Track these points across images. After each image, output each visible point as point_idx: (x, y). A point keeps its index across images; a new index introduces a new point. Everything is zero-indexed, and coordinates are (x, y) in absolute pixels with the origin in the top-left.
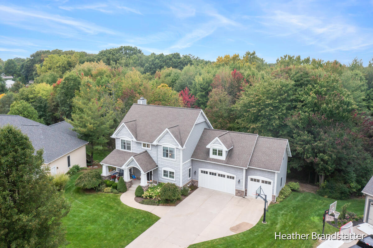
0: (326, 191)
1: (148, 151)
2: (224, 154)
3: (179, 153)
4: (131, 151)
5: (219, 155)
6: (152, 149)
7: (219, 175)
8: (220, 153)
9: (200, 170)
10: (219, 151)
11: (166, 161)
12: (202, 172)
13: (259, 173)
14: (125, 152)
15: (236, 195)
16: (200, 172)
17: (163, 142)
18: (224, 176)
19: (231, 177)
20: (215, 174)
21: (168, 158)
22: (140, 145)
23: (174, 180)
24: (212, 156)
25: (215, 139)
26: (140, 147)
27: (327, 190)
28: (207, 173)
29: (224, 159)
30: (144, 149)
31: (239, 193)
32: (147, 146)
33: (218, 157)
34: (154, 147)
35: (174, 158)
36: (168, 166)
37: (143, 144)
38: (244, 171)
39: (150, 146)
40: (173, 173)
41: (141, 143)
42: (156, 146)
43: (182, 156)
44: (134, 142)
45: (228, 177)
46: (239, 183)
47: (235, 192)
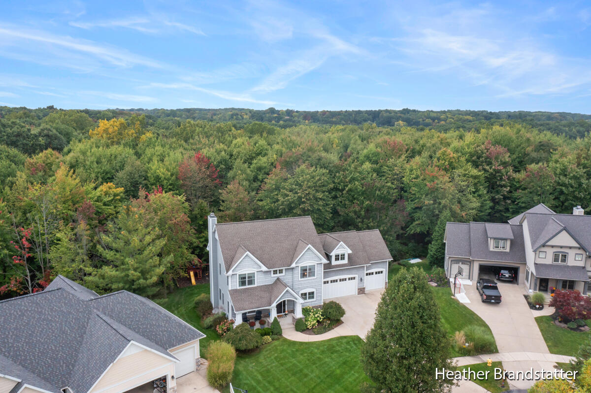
1: (280, 278)
2: (346, 257)
3: (321, 269)
4: (255, 285)
5: (341, 259)
6: (287, 273)
7: (340, 280)
8: (343, 257)
10: (341, 255)
11: (305, 282)
13: (374, 266)
15: (358, 294)
17: (303, 261)
18: (346, 280)
19: (352, 279)
20: (337, 281)
21: (307, 278)
22: (270, 273)
23: (314, 300)
24: (334, 262)
25: (340, 243)
26: (270, 275)
29: (347, 262)
30: (274, 277)
31: (362, 291)
32: (278, 272)
33: (340, 262)
34: (289, 271)
35: (314, 275)
36: (307, 287)
37: (274, 271)
38: (365, 268)
39: (284, 271)
40: (313, 293)
41: (271, 271)
42: (293, 268)
43: (323, 271)
44: (260, 273)
45: (349, 279)
46: (361, 281)
47: (357, 291)
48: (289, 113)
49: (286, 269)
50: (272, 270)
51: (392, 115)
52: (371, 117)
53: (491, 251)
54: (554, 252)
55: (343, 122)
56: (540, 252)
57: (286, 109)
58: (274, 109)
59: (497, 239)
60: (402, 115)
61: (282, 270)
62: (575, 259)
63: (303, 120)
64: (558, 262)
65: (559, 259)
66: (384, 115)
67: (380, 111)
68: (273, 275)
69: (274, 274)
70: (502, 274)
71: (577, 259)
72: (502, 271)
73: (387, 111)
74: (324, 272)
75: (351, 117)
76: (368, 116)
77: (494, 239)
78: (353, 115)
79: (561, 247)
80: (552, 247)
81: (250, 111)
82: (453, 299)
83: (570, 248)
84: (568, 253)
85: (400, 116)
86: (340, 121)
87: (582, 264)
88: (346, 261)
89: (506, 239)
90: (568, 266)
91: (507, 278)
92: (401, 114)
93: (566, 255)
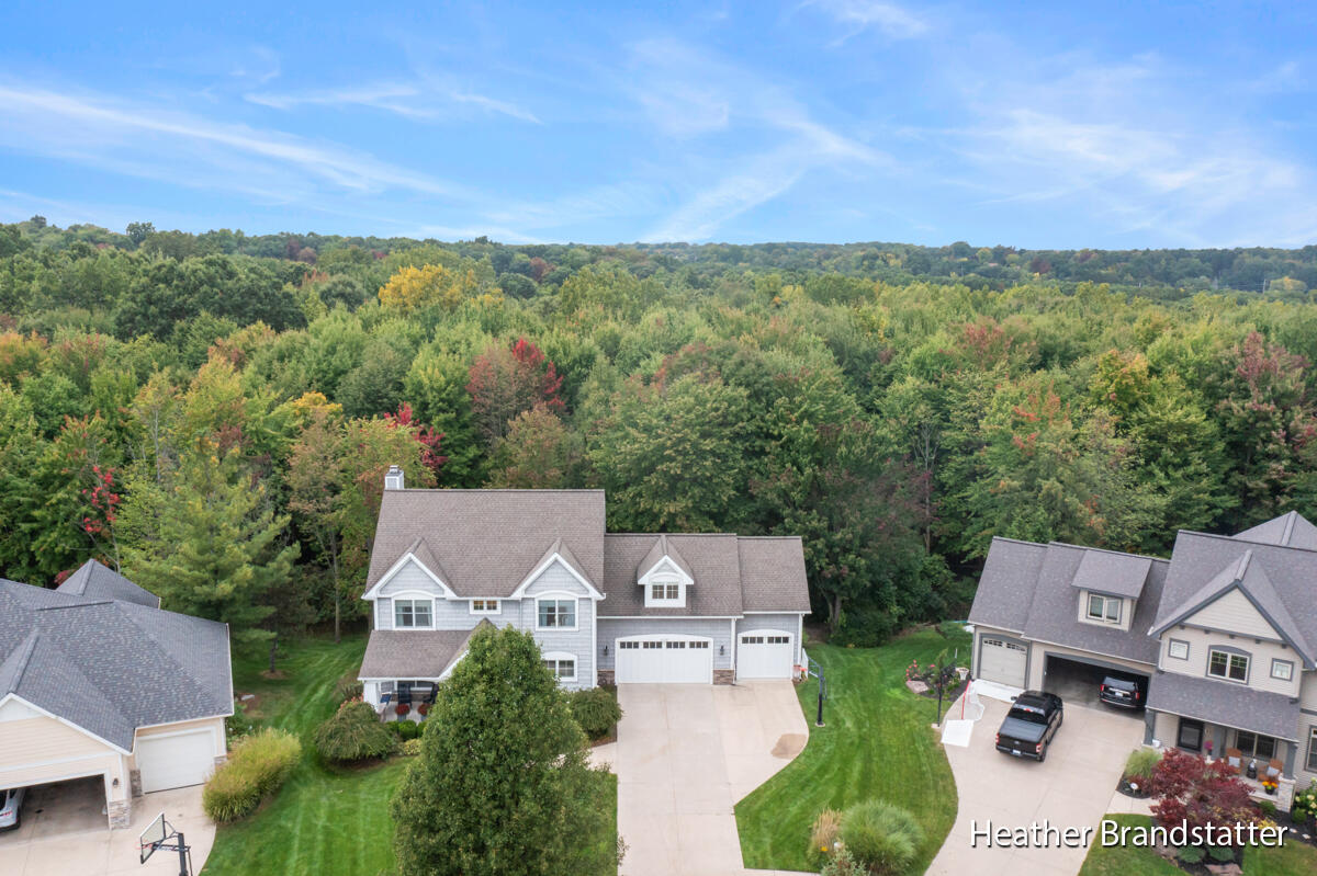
0: (850, 633)
1: (490, 619)
2: (682, 592)
3: (588, 611)
4: (434, 628)
5: (669, 596)
6: (505, 611)
7: (669, 645)
8: (673, 592)
9: (618, 641)
10: (669, 587)
11: (550, 636)
12: (623, 645)
13: (762, 622)
14: (413, 633)
15: (715, 684)
16: (617, 646)
17: (542, 588)
18: (682, 645)
19: (699, 645)
20: (659, 645)
21: (556, 628)
22: (463, 606)
23: (575, 679)
24: (650, 602)
25: (663, 560)
26: (465, 611)
27: (852, 631)
28: (636, 645)
29: (684, 606)
30: (476, 616)
31: (725, 677)
32: (485, 606)
33: (665, 603)
34: (510, 606)
35: (573, 624)
36: (556, 647)
37: (476, 602)
38: (733, 624)
39: (499, 605)
40: (571, 663)
41: (467, 601)
42: (516, 602)
43: (594, 617)
44: (441, 602)
45: (692, 645)
46: (722, 654)
47: (712, 677)
48: (1000, 254)
49: (503, 601)
50: (472, 599)
51: (1270, 261)
52: (1208, 266)
53: (1081, 624)
54: (1211, 647)
55: (1129, 278)
56: (1171, 640)
57: (995, 245)
58: (968, 246)
59: (1096, 595)
60: (1298, 263)
61: (495, 602)
62: (1270, 675)
63: (1030, 271)
64: (1224, 675)
65: (1225, 667)
66: (1248, 261)
67: (1239, 251)
68: (472, 611)
69: (476, 608)
70: (1106, 689)
71: (1277, 674)
72: (1109, 681)
73: (1258, 252)
74: (598, 620)
75: (1156, 266)
76: (1200, 263)
77: (1089, 593)
78: (1163, 262)
79: (1232, 636)
80: (1207, 631)
81: (908, 249)
82: (933, 731)
83: (1258, 640)
84: (1250, 655)
85: (1292, 265)
86: (1121, 277)
87: (1291, 690)
88: (681, 602)
89: (1121, 598)
90: (1251, 691)
91: (1118, 699)
92: (1294, 259)
93: (1245, 660)
